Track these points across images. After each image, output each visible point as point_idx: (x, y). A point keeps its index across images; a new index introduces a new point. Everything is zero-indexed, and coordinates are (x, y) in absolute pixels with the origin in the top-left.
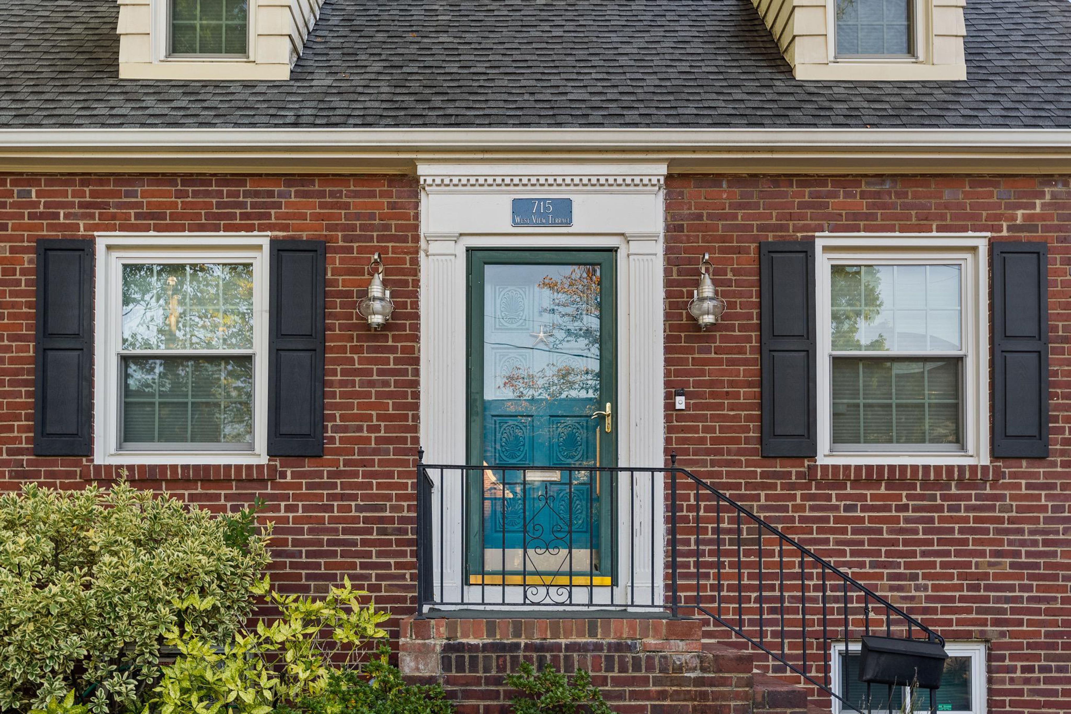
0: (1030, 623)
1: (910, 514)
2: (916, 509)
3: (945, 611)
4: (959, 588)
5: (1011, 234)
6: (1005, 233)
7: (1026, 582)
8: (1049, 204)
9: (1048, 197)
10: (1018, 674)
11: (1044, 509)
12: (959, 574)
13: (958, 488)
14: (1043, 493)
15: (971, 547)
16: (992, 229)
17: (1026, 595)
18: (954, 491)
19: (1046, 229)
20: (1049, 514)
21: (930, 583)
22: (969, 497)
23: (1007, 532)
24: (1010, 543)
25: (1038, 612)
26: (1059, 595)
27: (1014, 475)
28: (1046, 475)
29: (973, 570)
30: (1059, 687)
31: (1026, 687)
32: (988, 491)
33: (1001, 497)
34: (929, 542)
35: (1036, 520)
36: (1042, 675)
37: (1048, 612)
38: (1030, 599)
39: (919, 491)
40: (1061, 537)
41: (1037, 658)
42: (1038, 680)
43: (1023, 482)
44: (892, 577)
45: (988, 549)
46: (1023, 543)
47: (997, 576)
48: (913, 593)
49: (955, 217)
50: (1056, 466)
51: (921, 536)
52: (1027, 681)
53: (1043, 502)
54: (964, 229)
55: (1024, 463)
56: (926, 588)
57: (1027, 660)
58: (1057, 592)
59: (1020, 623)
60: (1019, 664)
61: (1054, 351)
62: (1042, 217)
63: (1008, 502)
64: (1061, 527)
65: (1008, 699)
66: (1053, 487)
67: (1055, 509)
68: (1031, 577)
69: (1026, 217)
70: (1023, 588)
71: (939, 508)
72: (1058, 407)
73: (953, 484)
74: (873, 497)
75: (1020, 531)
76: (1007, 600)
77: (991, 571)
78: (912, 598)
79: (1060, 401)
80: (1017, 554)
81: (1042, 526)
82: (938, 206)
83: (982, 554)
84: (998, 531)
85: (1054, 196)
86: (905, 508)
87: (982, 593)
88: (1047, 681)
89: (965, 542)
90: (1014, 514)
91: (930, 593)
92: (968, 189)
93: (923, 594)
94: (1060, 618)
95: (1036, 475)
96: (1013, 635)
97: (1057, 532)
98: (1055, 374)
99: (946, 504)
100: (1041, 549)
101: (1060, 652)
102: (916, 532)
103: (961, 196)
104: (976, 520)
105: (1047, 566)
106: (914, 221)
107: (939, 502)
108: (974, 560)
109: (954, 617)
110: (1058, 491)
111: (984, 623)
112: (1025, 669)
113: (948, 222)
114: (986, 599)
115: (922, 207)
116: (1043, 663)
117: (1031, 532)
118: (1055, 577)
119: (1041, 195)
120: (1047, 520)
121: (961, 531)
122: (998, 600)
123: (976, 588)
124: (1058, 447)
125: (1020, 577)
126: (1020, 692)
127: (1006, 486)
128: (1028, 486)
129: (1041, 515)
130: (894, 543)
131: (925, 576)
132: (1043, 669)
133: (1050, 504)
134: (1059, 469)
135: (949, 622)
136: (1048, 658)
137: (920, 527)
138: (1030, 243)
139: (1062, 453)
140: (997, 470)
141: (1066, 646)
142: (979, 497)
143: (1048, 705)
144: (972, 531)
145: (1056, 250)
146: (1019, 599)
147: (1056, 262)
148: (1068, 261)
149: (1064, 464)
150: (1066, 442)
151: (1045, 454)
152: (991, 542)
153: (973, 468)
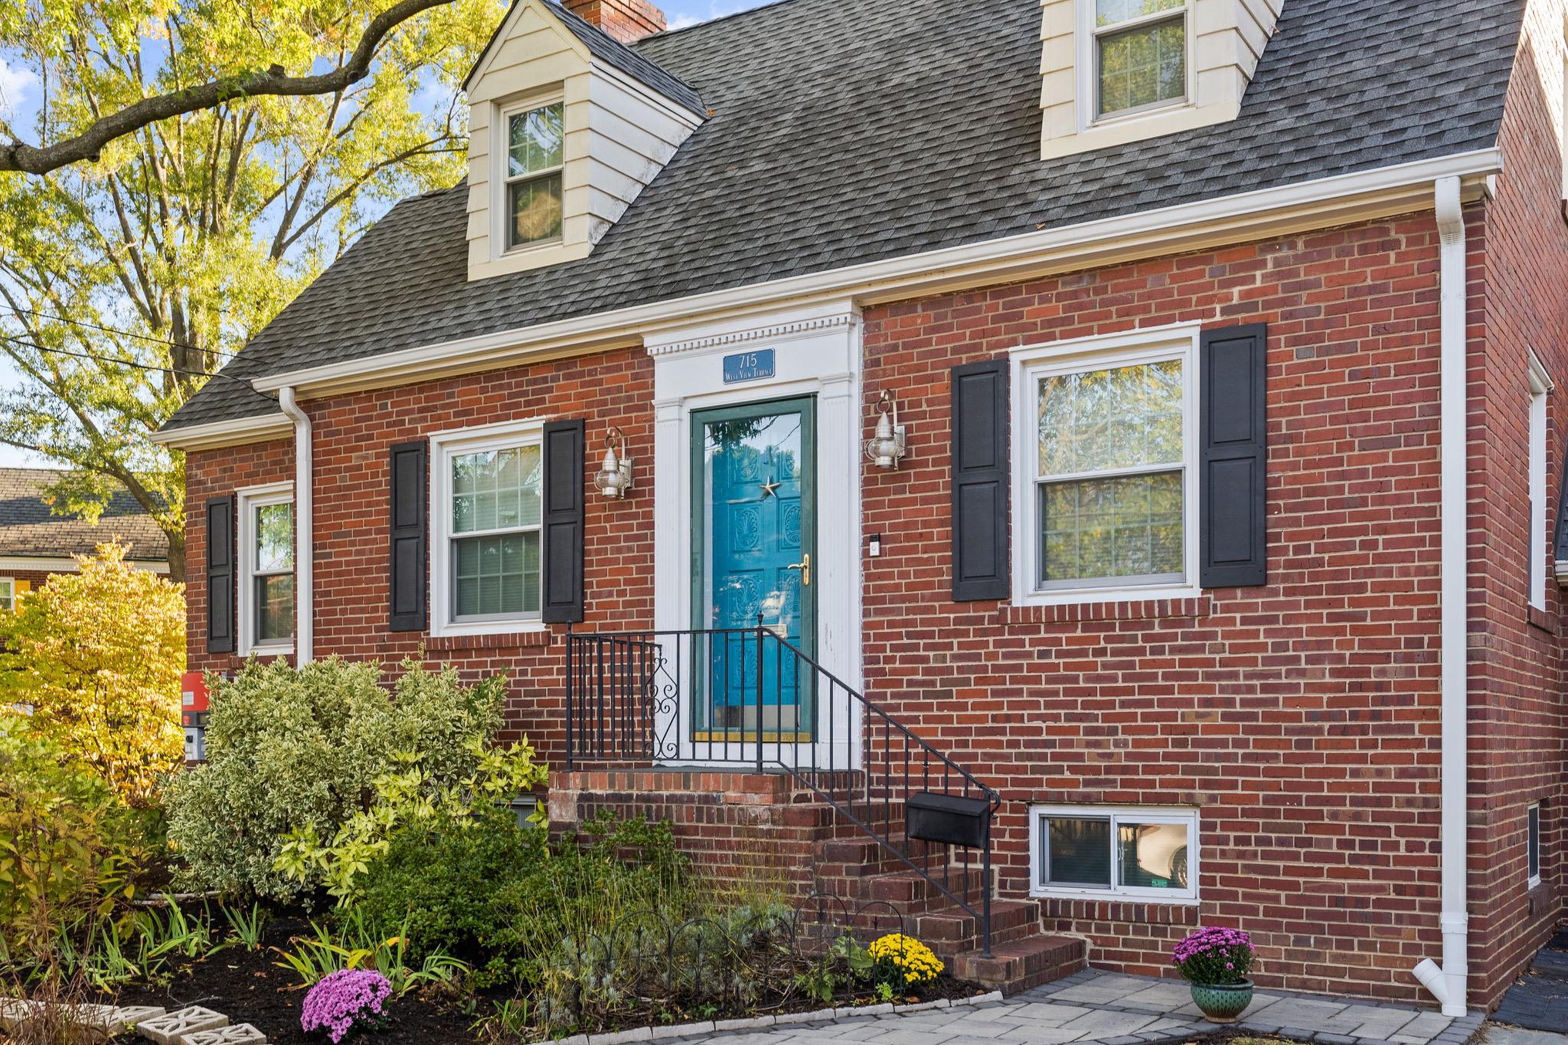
0: (1246, 785)
1: (1109, 658)
2: (1115, 653)
3: (1147, 770)
4: (1164, 743)
5: (1225, 318)
6: (1218, 318)
7: (1241, 736)
8: (1271, 275)
9: (1270, 267)
10: (1231, 846)
11: (1263, 647)
12: (1163, 727)
13: (1163, 625)
14: (1262, 628)
15: (1176, 696)
16: (1203, 315)
17: (1241, 751)
18: (1157, 630)
19: (1267, 305)
20: (1270, 654)
21: (1130, 738)
22: (1174, 637)
23: (1218, 676)
24: (1223, 689)
25: (1255, 772)
26: (1281, 752)
27: (1227, 608)
28: (1267, 606)
29: (1179, 722)
30: (1281, 864)
31: (1240, 862)
32: (1197, 629)
33: (1213, 635)
34: (1130, 691)
35: (1253, 662)
36: (1260, 849)
37: (1268, 772)
38: (1246, 757)
39: (1118, 632)
40: (1284, 681)
41: (1255, 827)
42: (1254, 855)
43: (1238, 616)
44: (1089, 731)
45: (1196, 697)
46: (1237, 689)
47: (1206, 729)
48: (1112, 750)
49: (1160, 307)
50: (1278, 595)
51: (1120, 684)
52: (1241, 855)
53: (1262, 639)
54: (1170, 319)
55: (1239, 592)
56: (1125, 744)
57: (1242, 830)
58: (1279, 748)
59: (1233, 785)
60: (1232, 834)
61: (1276, 454)
62: (1262, 291)
63: (1220, 640)
64: (1284, 669)
65: (1218, 875)
66: (1274, 620)
67: (1276, 647)
68: (1248, 730)
69: (1243, 295)
70: (1237, 743)
71: (1141, 651)
72: (1279, 523)
73: (1157, 621)
74: (1069, 641)
75: (1234, 675)
76: (1219, 757)
77: (1200, 724)
78: (1110, 756)
79: (1283, 515)
80: (1231, 703)
81: (1260, 668)
82: (1141, 297)
83: (1189, 703)
84: (1208, 676)
85: (1278, 263)
86: (1102, 652)
87: (1190, 749)
88: (1266, 855)
89: (1170, 690)
90: (1227, 655)
91: (1130, 749)
92: (1175, 271)
93: (1122, 751)
94: (1282, 780)
95: (1253, 607)
96: (1225, 799)
97: (1278, 675)
98: (1277, 481)
99: (1148, 645)
100: (1259, 696)
101: (1282, 820)
102: (1114, 679)
103: (1168, 281)
104: (1183, 663)
105: (1267, 716)
106: (1115, 319)
107: (1140, 643)
108: (1180, 711)
109: (1157, 777)
110: (1281, 626)
111: (1191, 785)
112: (1238, 841)
113: (1153, 314)
114: (1194, 757)
115: (1125, 300)
116: (1261, 834)
117: (1247, 676)
118: (1277, 730)
119: (1263, 264)
120: (1267, 661)
121: (1166, 677)
122: (1207, 757)
123: (1183, 743)
124: (1281, 571)
125: (1234, 730)
126: (1233, 868)
127: (1216, 622)
128: (1245, 621)
129: (1260, 655)
130: (1091, 692)
131: (1126, 731)
132: (1260, 841)
133: (1270, 641)
134: (1282, 598)
135: (1151, 784)
136: (1267, 828)
137: (1120, 673)
138: (1247, 326)
139: (1285, 578)
140: (1204, 603)
141: (1289, 814)
142: (1186, 636)
143: (1267, 884)
144: (1178, 676)
145: (1280, 330)
146: (1233, 757)
147: (1280, 344)
148: (1294, 342)
149: (1288, 592)
150: (1289, 564)
151: (1266, 579)
152: (1200, 689)
153: (1176, 603)
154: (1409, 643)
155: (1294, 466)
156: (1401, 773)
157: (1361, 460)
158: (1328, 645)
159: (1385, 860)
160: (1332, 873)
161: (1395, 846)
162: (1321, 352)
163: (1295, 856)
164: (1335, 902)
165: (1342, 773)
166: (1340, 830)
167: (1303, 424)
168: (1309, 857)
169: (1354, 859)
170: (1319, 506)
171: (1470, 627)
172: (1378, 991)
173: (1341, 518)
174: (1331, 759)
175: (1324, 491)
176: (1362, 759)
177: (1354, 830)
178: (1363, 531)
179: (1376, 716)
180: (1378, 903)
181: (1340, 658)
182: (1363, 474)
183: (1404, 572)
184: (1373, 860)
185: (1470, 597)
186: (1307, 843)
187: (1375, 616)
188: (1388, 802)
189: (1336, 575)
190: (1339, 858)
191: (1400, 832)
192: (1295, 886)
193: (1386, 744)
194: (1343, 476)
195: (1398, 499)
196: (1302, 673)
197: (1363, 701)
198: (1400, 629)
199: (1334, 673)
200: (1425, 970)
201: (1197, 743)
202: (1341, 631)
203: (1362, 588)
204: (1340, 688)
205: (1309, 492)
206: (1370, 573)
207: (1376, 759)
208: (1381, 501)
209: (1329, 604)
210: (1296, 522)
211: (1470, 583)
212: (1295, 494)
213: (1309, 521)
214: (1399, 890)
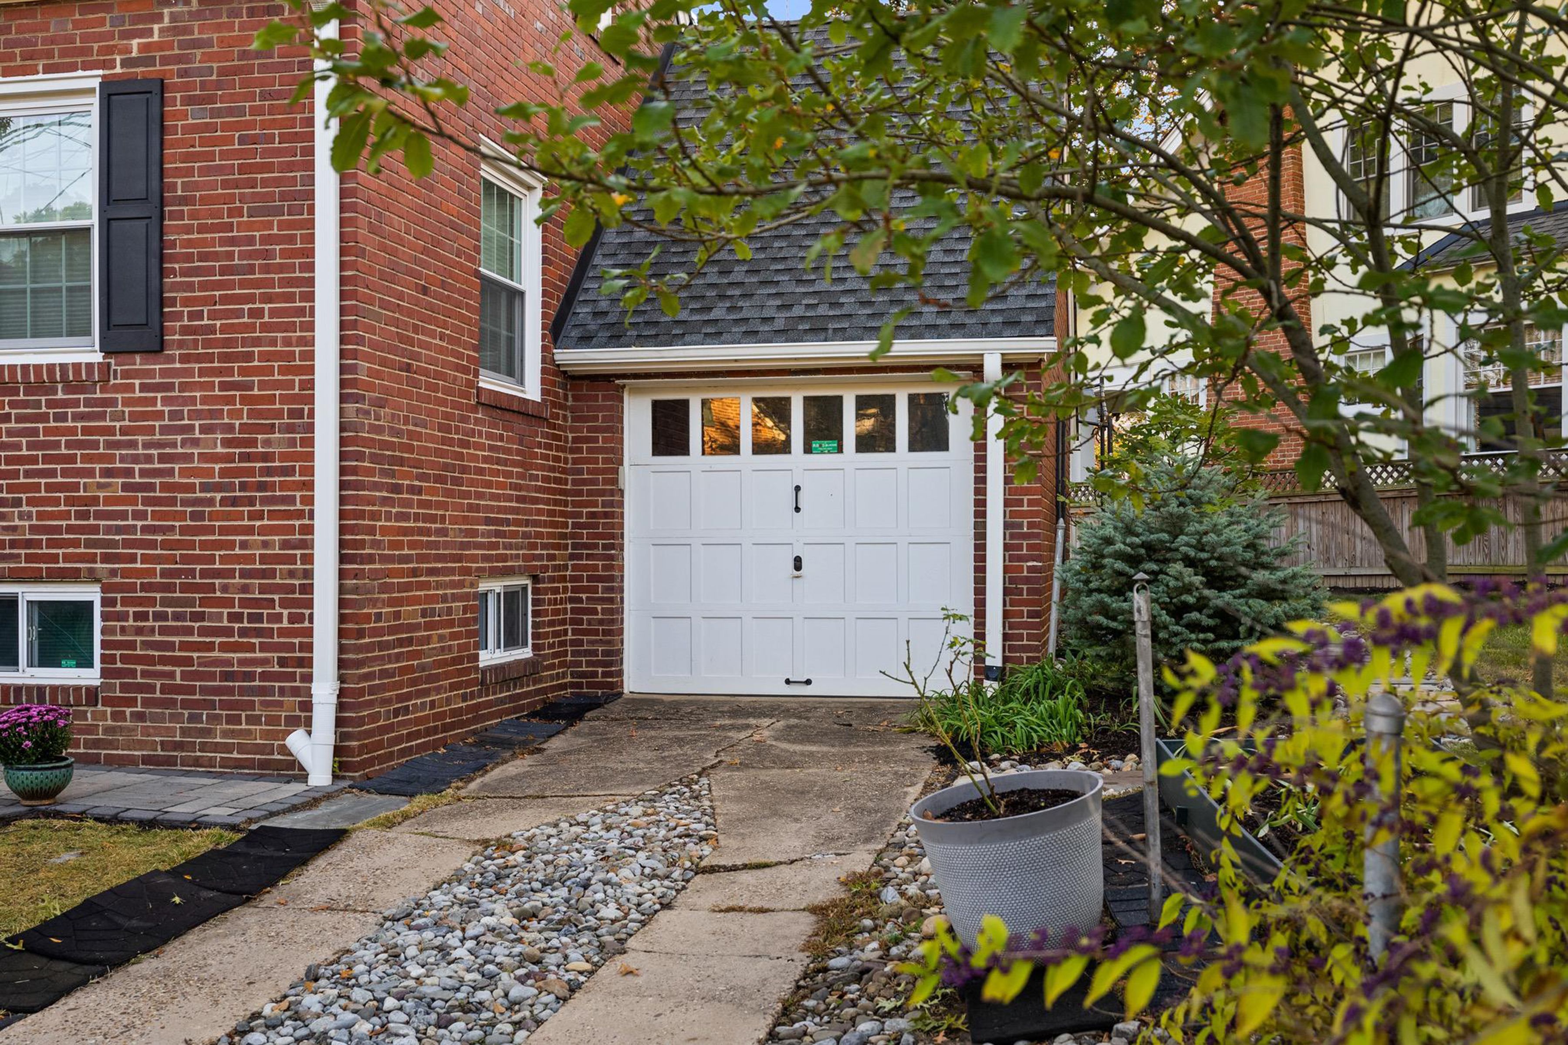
0: (145, 559)
1: (13, 425)
2: (20, 419)
3: (51, 544)
4: (66, 515)
5: (125, 70)
6: (118, 70)
7: (140, 507)
8: (168, 29)
9: (166, 19)
10: (131, 622)
11: (160, 415)
12: (66, 497)
13: (65, 392)
14: (159, 395)
15: (79, 465)
16: (103, 65)
17: (139, 523)
18: (60, 395)
19: (165, 60)
20: (166, 422)
21: (34, 510)
22: (76, 403)
23: (117, 445)
24: (123, 459)
25: (152, 544)
26: (177, 524)
27: (126, 374)
28: (164, 373)
29: (82, 493)
30: (176, 639)
31: (139, 639)
32: (98, 395)
33: (113, 402)
34: (34, 460)
35: (151, 430)
36: (157, 624)
37: (165, 545)
38: (145, 529)
39: (22, 397)
40: (180, 450)
41: (152, 602)
42: (152, 630)
43: (137, 382)
45: (97, 466)
46: (135, 459)
47: (108, 501)
48: (17, 522)
49: (63, 53)
50: (174, 362)
51: (25, 452)
52: (139, 631)
53: (159, 407)
54: (73, 67)
55: (138, 358)
56: (30, 517)
57: (140, 605)
58: (174, 520)
59: (132, 559)
60: (131, 610)
61: (174, 216)
62: (160, 46)
63: (120, 408)
64: (179, 438)
65: (118, 653)
66: (170, 387)
67: (173, 415)
68: (147, 501)
69: (143, 48)
70: (137, 515)
71: (44, 418)
72: (175, 287)
73: (60, 386)
75: (133, 444)
76: (119, 530)
77: (101, 495)
78: (14, 529)
79: (178, 279)
80: (129, 473)
81: (158, 437)
82: (45, 41)
83: (90, 473)
84: (109, 445)
85: (174, 17)
86: (6, 418)
87: (92, 522)
88: (163, 631)
89: (72, 459)
90: (127, 423)
91: (34, 522)
92: (77, 17)
93: (27, 523)
94: (178, 552)
95: (150, 373)
96: (126, 573)
97: (174, 445)
98: (173, 244)
99: (51, 411)
100: (157, 466)
101: (178, 595)
102: (18, 447)
103: (70, 26)
104: (86, 431)
105: (165, 487)
106: (19, 62)
107: (44, 409)
108: (82, 481)
109: (60, 551)
110: (177, 394)
111: (92, 559)
112: (138, 616)
113: (56, 60)
114: (95, 529)
115: (28, 43)
116: (158, 608)
117: (146, 446)
118: (172, 502)
119: (160, 17)
120: (164, 430)
121: (68, 445)
122: (108, 530)
123: (84, 515)
124: (177, 337)
125: (133, 501)
126: (132, 645)
127: (117, 388)
128: (144, 388)
129: (157, 424)
131: (31, 502)
132: (159, 616)
133: (166, 409)
134: (178, 365)
135: (54, 558)
136: (165, 602)
137: (24, 440)
138: (146, 80)
139: (181, 344)
140: (105, 368)
141: (185, 588)
142: (88, 403)
143: (163, 660)
144: (80, 445)
145: (176, 88)
146: (131, 529)
147: (176, 102)
148: (189, 101)
149: (184, 359)
150: (185, 330)
151: (162, 346)
152: (101, 458)
153: (77, 366)
154: (292, 414)
155: (188, 229)
156: (285, 545)
157: (250, 226)
158: (219, 414)
159: (269, 632)
160: (224, 647)
161: (278, 618)
162: (215, 113)
163: (189, 631)
164: (226, 676)
165: (231, 545)
166: (230, 603)
167: (196, 186)
168: (203, 632)
169: (243, 632)
170: (210, 271)
171: (343, 399)
172: (264, 765)
173: (230, 285)
174: (223, 530)
175: (215, 256)
176: (250, 530)
177: (244, 603)
178: (251, 299)
179: (262, 487)
180: (264, 676)
181: (230, 428)
182: (251, 241)
183: (287, 342)
184: (259, 633)
185: (343, 369)
186: (200, 617)
187: (263, 385)
188: (272, 574)
189: (227, 343)
190: (229, 632)
191: (284, 604)
192: (189, 661)
193: (272, 515)
194: (233, 241)
195: (281, 268)
196: (196, 442)
197: (251, 472)
198: (284, 399)
199: (226, 443)
200: (296, 741)
201: (99, 515)
202: (230, 400)
203: (249, 356)
204: (229, 458)
205: (203, 257)
206: (257, 342)
207: (263, 531)
208: (266, 269)
209: (220, 372)
210: (190, 287)
211: (343, 354)
212: (189, 258)
213: (203, 286)
214: (282, 662)
